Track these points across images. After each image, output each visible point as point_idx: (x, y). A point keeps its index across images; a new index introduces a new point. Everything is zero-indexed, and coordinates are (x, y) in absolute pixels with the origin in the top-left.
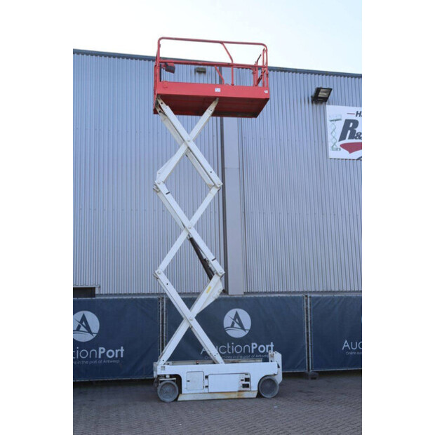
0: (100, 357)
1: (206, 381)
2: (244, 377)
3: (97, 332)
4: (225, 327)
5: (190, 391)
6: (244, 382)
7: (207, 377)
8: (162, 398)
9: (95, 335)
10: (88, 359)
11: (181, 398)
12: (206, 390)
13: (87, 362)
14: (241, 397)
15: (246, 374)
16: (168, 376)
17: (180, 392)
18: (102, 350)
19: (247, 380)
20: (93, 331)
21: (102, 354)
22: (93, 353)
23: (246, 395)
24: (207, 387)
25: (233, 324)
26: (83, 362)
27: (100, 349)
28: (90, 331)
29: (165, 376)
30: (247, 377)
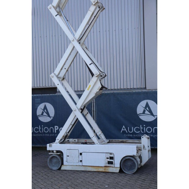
0: (55, 132)
1: (80, 157)
2: (109, 156)
3: (53, 116)
4: (138, 113)
5: (69, 164)
6: (109, 160)
7: (81, 154)
8: (50, 167)
9: (52, 118)
10: (49, 133)
11: (63, 168)
12: (80, 164)
13: (48, 135)
14: (107, 171)
15: (111, 154)
16: (54, 152)
17: (62, 164)
18: (57, 128)
19: (112, 158)
20: (51, 116)
21: (57, 130)
22: (52, 129)
23: (110, 170)
24: (81, 161)
25: (144, 111)
26: (46, 135)
27: (55, 127)
28: (49, 116)
29: (53, 151)
30: (112, 156)
